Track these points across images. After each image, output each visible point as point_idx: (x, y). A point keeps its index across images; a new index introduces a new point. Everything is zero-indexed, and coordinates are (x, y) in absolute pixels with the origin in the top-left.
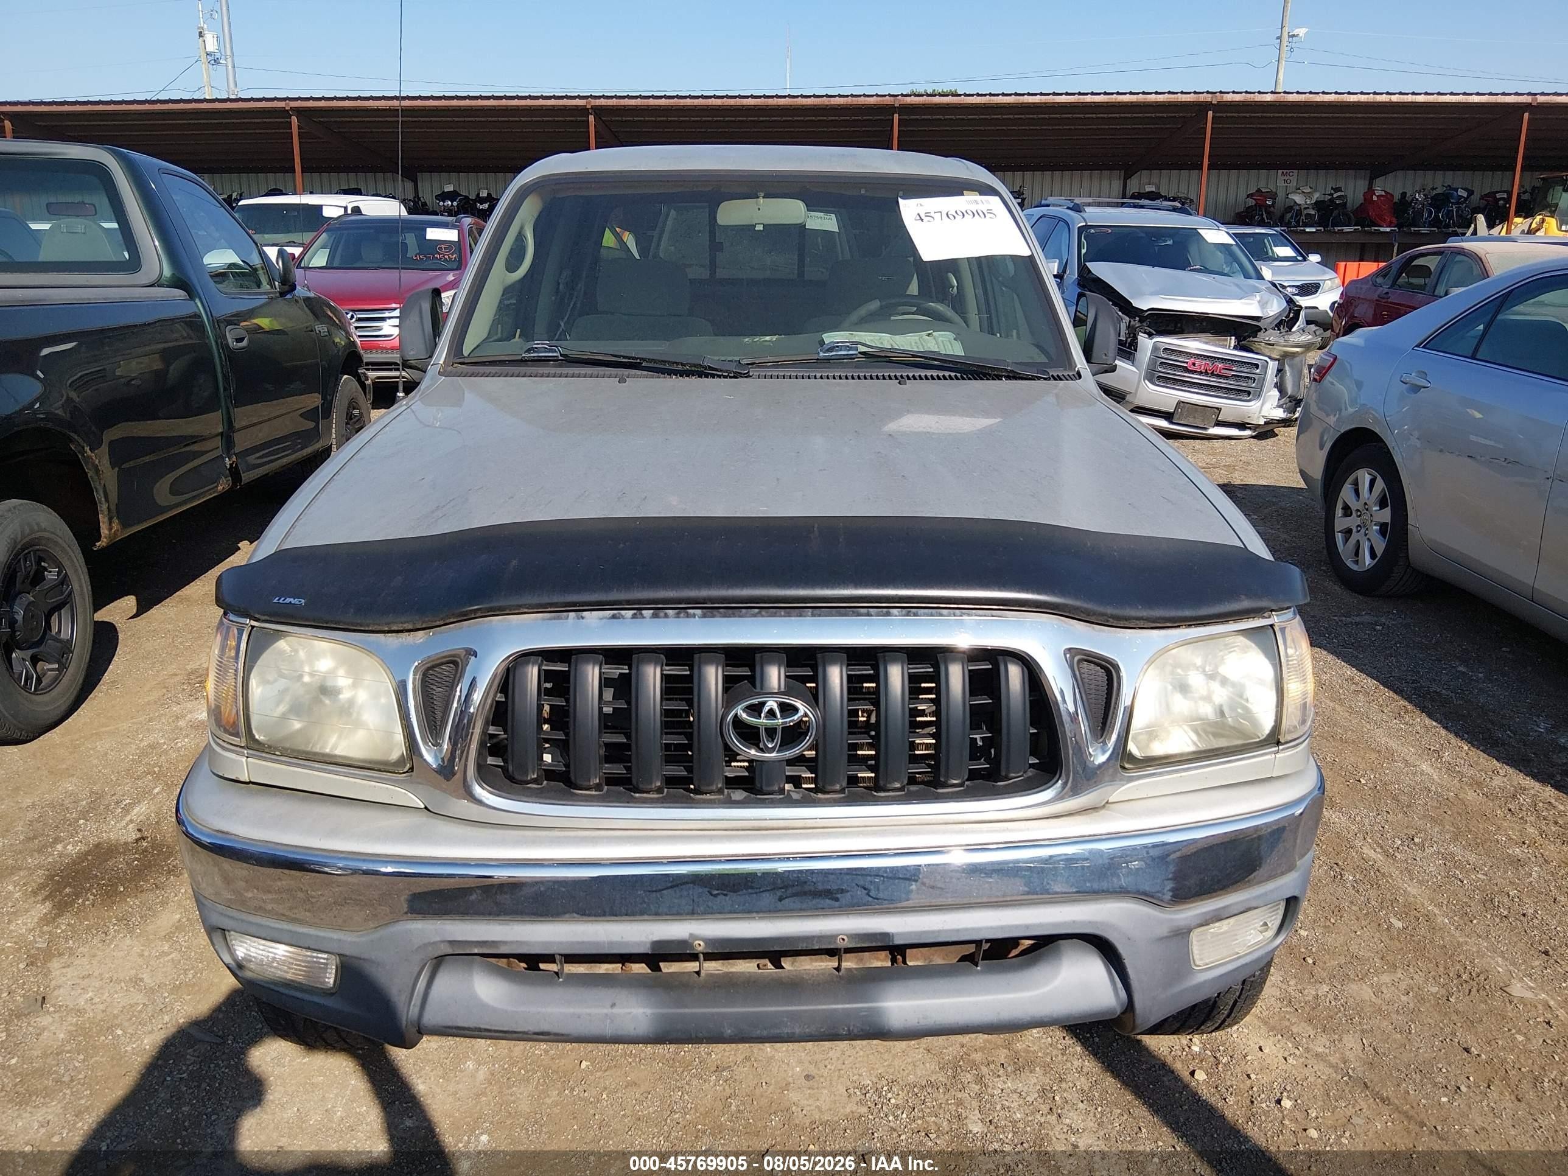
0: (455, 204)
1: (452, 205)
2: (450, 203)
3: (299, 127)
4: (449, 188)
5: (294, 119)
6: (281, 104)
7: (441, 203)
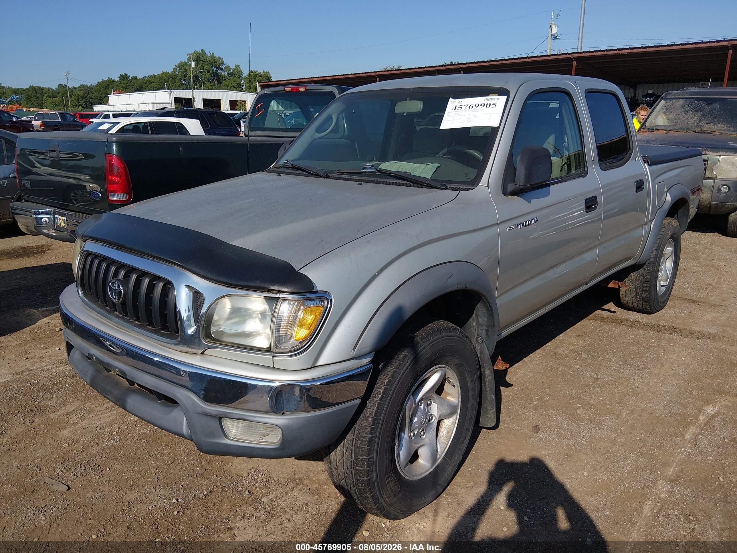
0: (652, 99)
1: (650, 100)
2: (649, 99)
3: (576, 66)
4: (651, 92)
5: (575, 62)
6: (570, 56)
7: (645, 99)
